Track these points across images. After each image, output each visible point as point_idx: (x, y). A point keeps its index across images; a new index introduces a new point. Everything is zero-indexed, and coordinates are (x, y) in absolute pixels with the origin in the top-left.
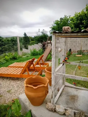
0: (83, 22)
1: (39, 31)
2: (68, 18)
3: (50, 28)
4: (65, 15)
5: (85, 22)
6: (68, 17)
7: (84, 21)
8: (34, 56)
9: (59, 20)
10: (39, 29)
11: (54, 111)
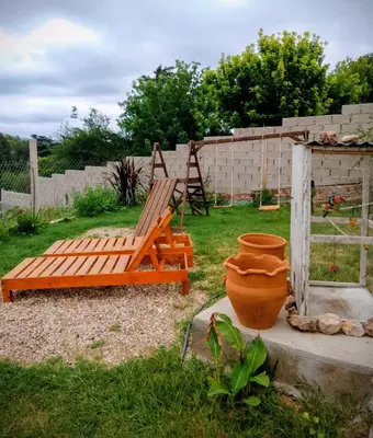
0: (252, 89)
1: (74, 116)
2: (190, 70)
3: (121, 105)
4: (177, 61)
5: (258, 91)
6: (187, 67)
7: (257, 87)
8: (91, 216)
9: (153, 76)
10: (75, 109)
11: (315, 328)
